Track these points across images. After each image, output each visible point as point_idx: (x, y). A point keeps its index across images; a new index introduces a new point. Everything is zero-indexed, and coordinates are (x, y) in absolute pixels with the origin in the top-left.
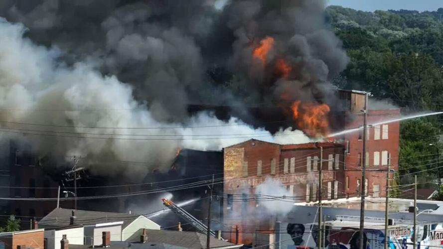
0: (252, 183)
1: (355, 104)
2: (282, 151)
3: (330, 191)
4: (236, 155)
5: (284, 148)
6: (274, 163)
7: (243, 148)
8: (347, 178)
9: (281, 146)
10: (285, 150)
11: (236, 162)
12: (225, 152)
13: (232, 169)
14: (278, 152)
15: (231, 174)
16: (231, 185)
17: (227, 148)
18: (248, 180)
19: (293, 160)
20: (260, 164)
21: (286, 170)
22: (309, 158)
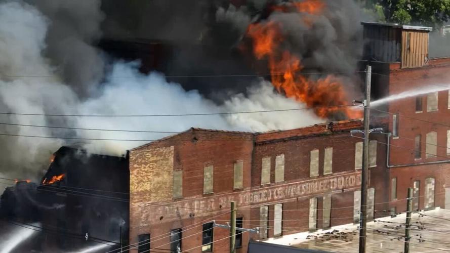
0: (192, 208)
1: (409, 49)
2: (255, 144)
3: (357, 207)
4: (156, 161)
5: (261, 140)
6: (241, 168)
7: (172, 148)
8: (394, 180)
9: (255, 136)
10: (264, 143)
11: (158, 175)
12: (132, 157)
13: (147, 187)
14: (248, 148)
15: (147, 196)
16: (147, 216)
17: (135, 149)
18: (183, 204)
19: (280, 160)
20: (209, 173)
21: (265, 178)
22: (315, 153)
